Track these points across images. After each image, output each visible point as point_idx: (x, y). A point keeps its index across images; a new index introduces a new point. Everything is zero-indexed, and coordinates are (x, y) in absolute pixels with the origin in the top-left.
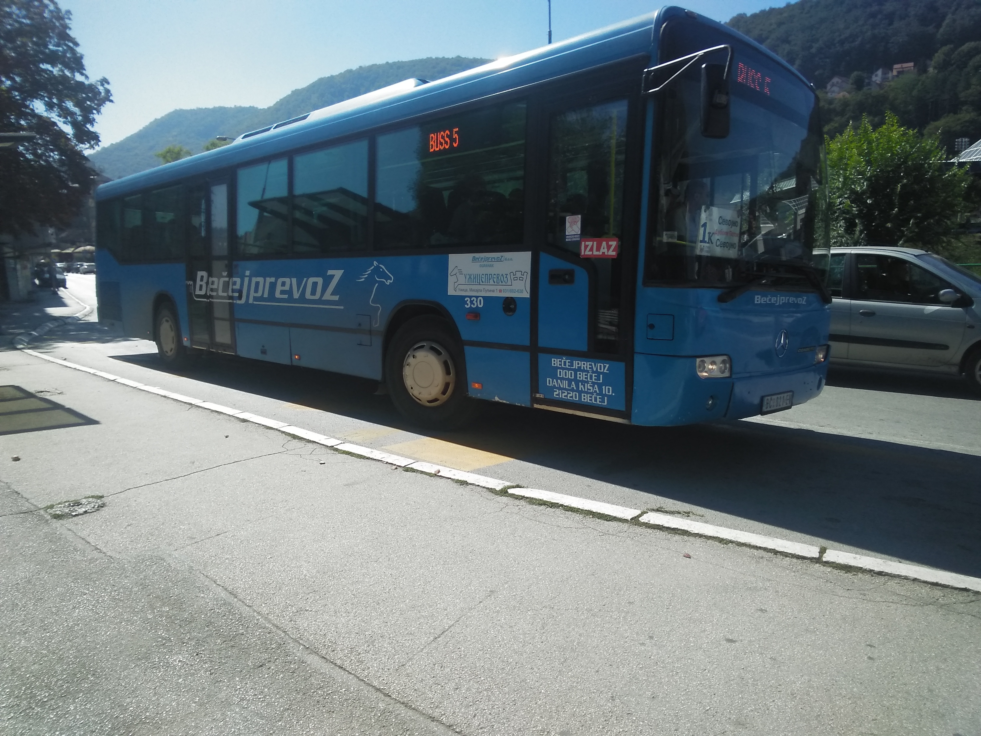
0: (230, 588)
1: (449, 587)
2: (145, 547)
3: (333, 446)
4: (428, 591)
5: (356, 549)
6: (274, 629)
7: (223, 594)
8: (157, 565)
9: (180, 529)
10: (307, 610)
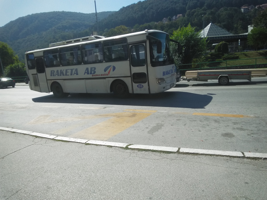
3: (53, 139)
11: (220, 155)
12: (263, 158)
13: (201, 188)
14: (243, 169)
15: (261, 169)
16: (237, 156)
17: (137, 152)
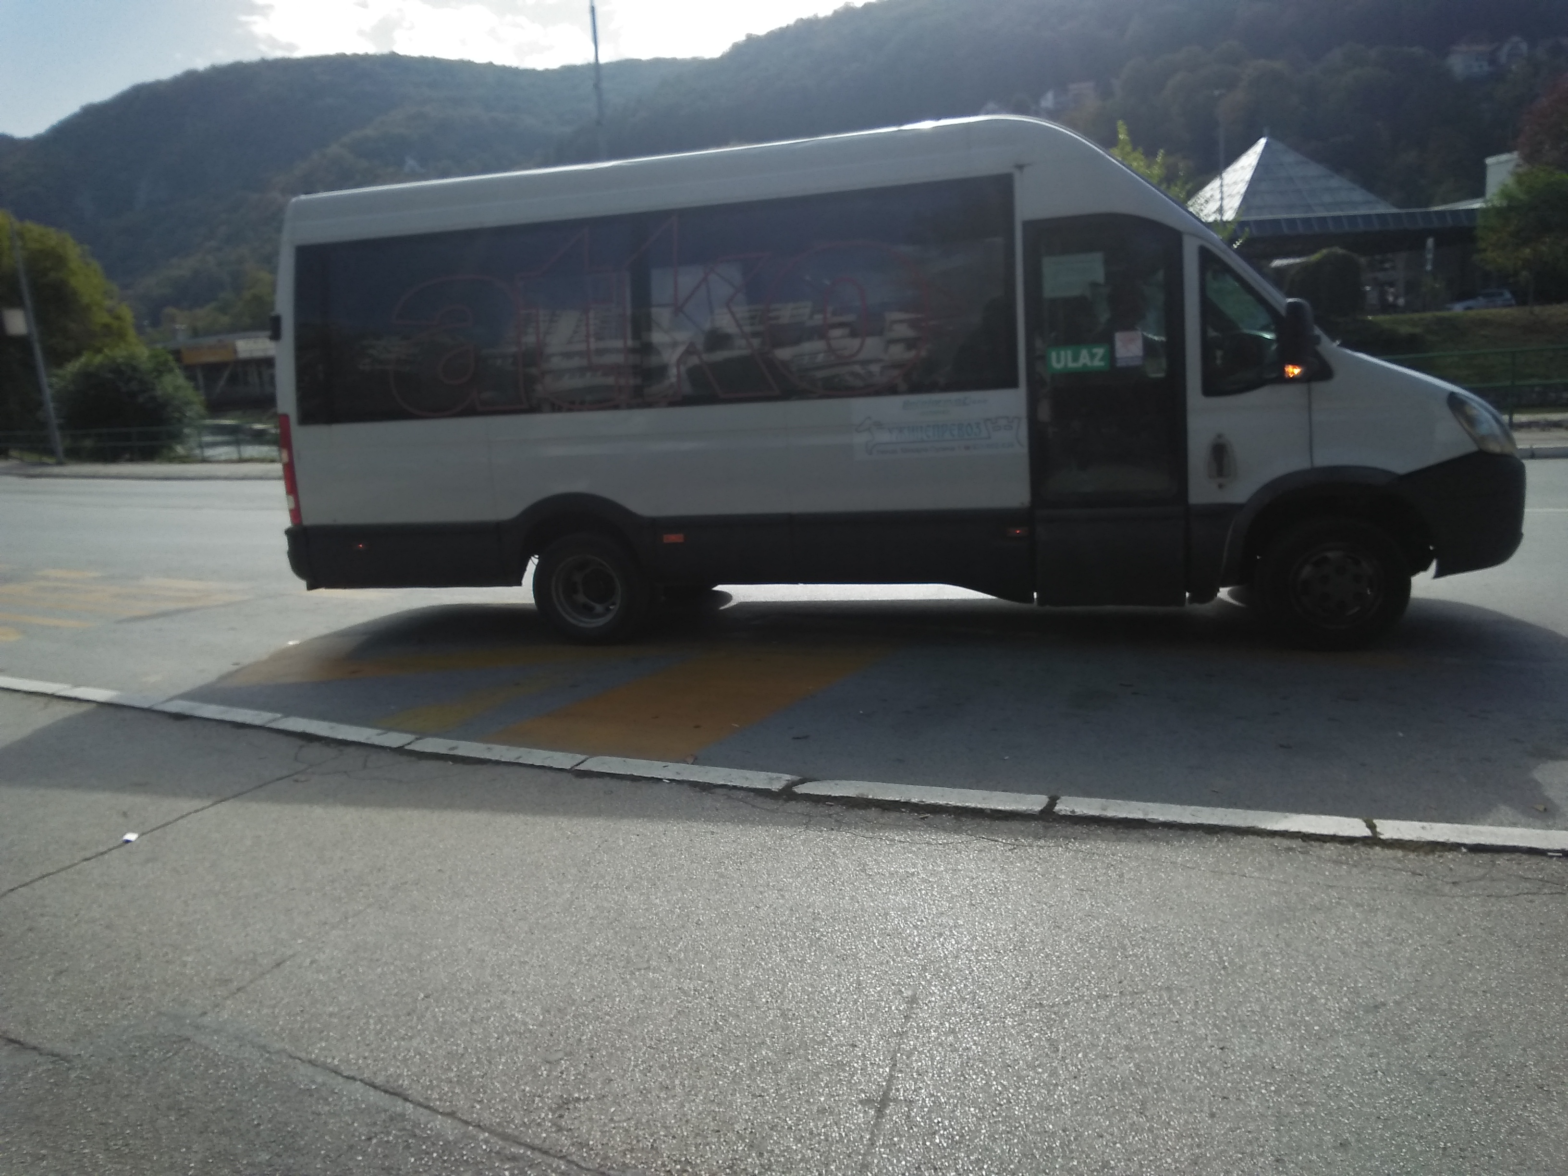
0: (379, 1080)
1: (826, 997)
2: (124, 1017)
3: (403, 746)
4: (790, 1013)
5: (590, 948)
6: (539, 1158)
7: (373, 1096)
8: (181, 1054)
9: (185, 964)
10: (578, 1100)
12: (1465, 845)
13: (1147, 957)
14: (1359, 888)
16: (1341, 837)
17: (842, 812)
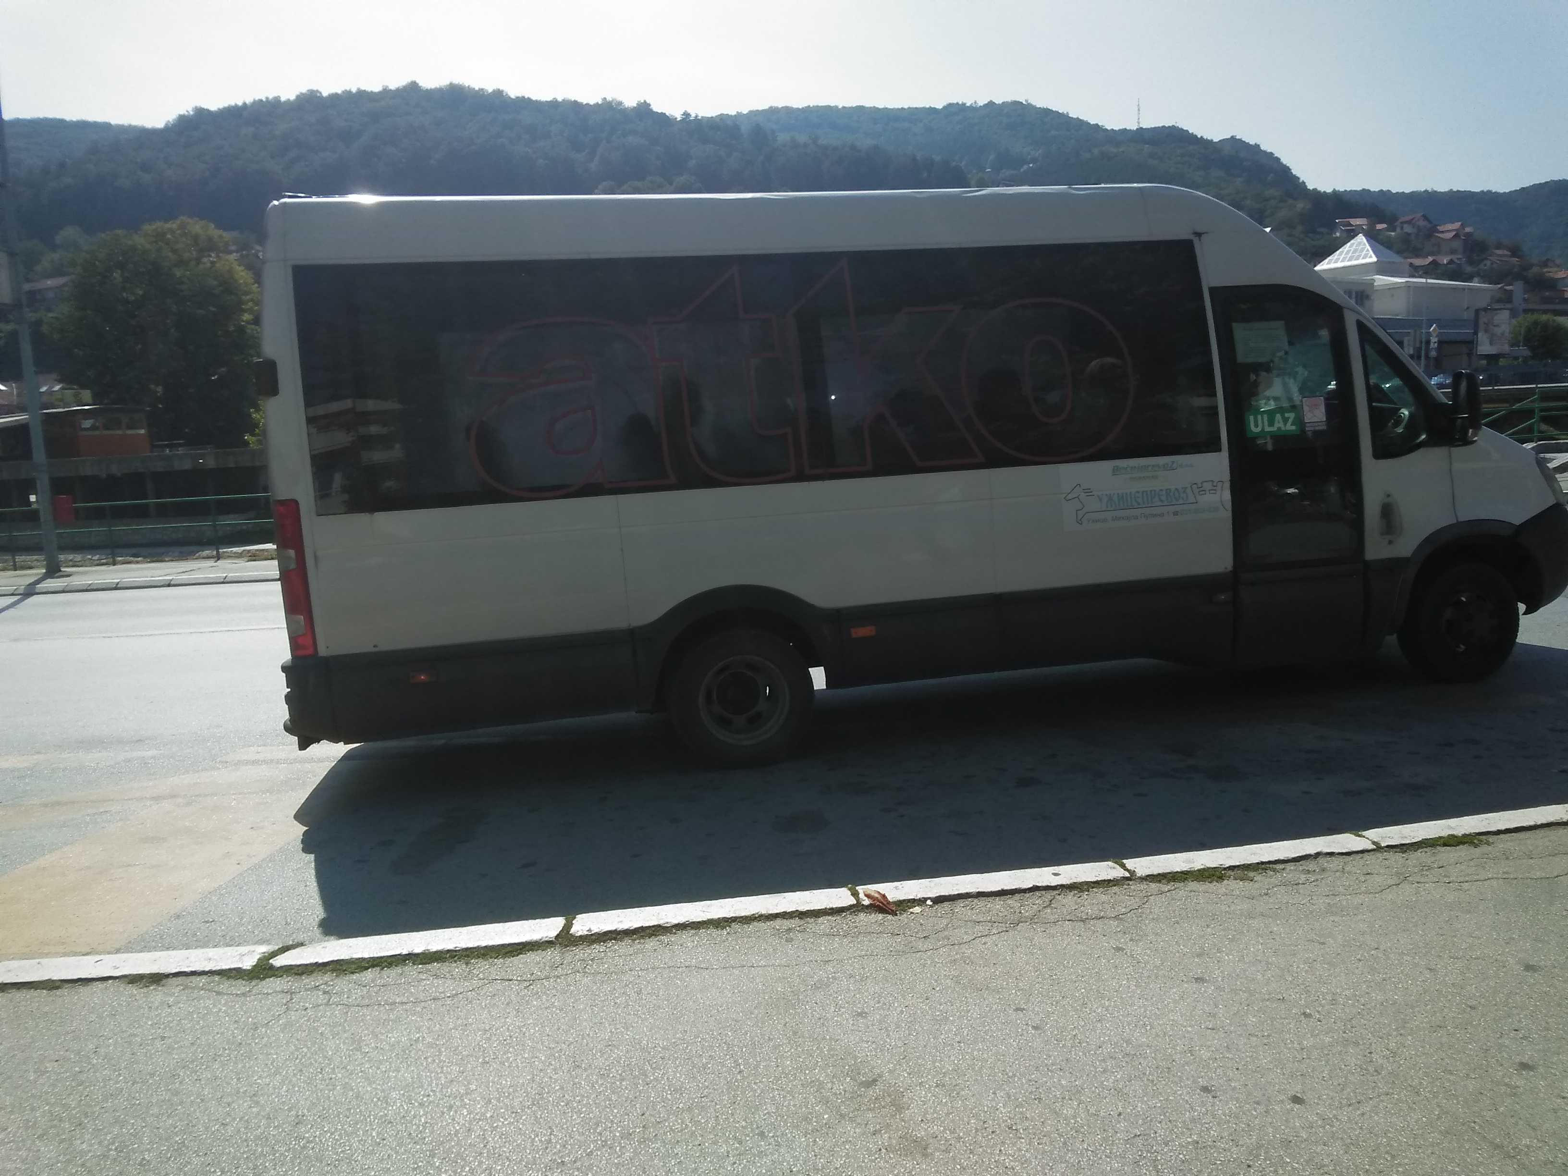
11: (761, 916)
12: (929, 898)
13: (668, 1079)
14: (850, 958)
15: (920, 945)
16: (832, 909)
17: (332, 980)
